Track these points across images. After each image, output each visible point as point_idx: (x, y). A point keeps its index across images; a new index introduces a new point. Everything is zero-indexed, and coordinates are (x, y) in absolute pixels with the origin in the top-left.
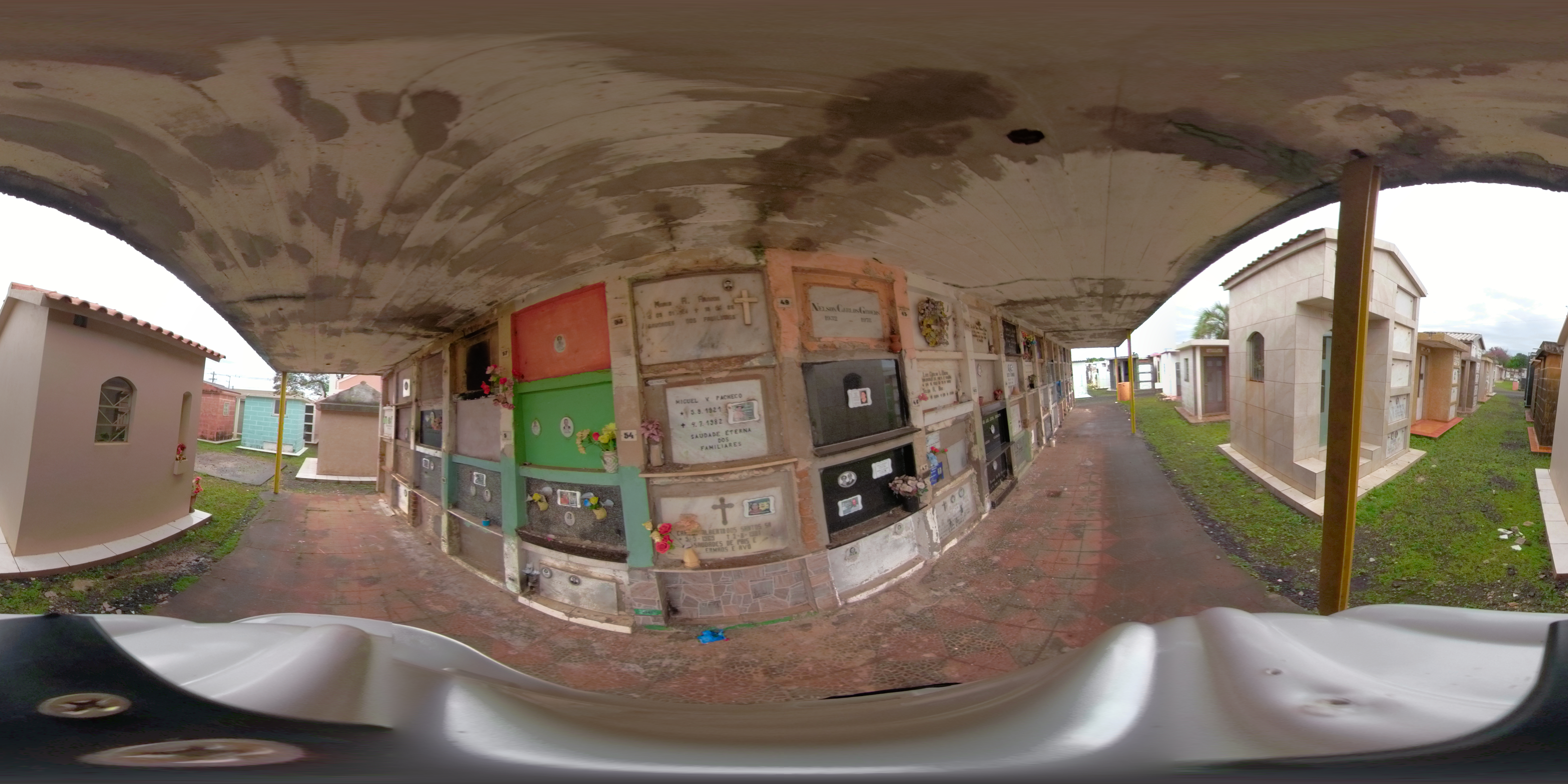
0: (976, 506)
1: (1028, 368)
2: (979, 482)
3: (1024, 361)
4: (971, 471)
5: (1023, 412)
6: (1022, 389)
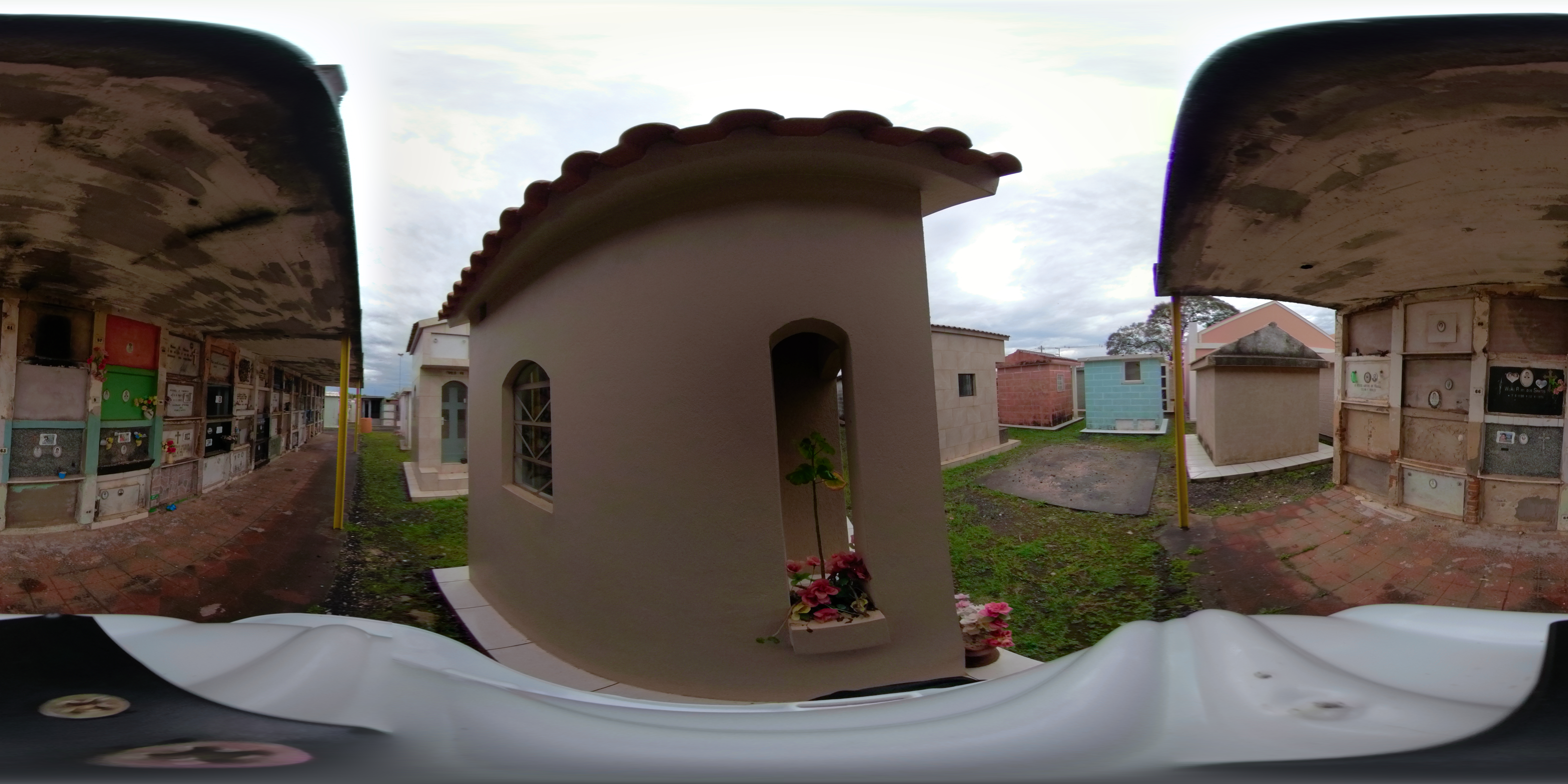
0: (247, 465)
1: (286, 398)
2: (251, 452)
3: (284, 393)
4: (249, 446)
5: (280, 424)
6: (280, 410)
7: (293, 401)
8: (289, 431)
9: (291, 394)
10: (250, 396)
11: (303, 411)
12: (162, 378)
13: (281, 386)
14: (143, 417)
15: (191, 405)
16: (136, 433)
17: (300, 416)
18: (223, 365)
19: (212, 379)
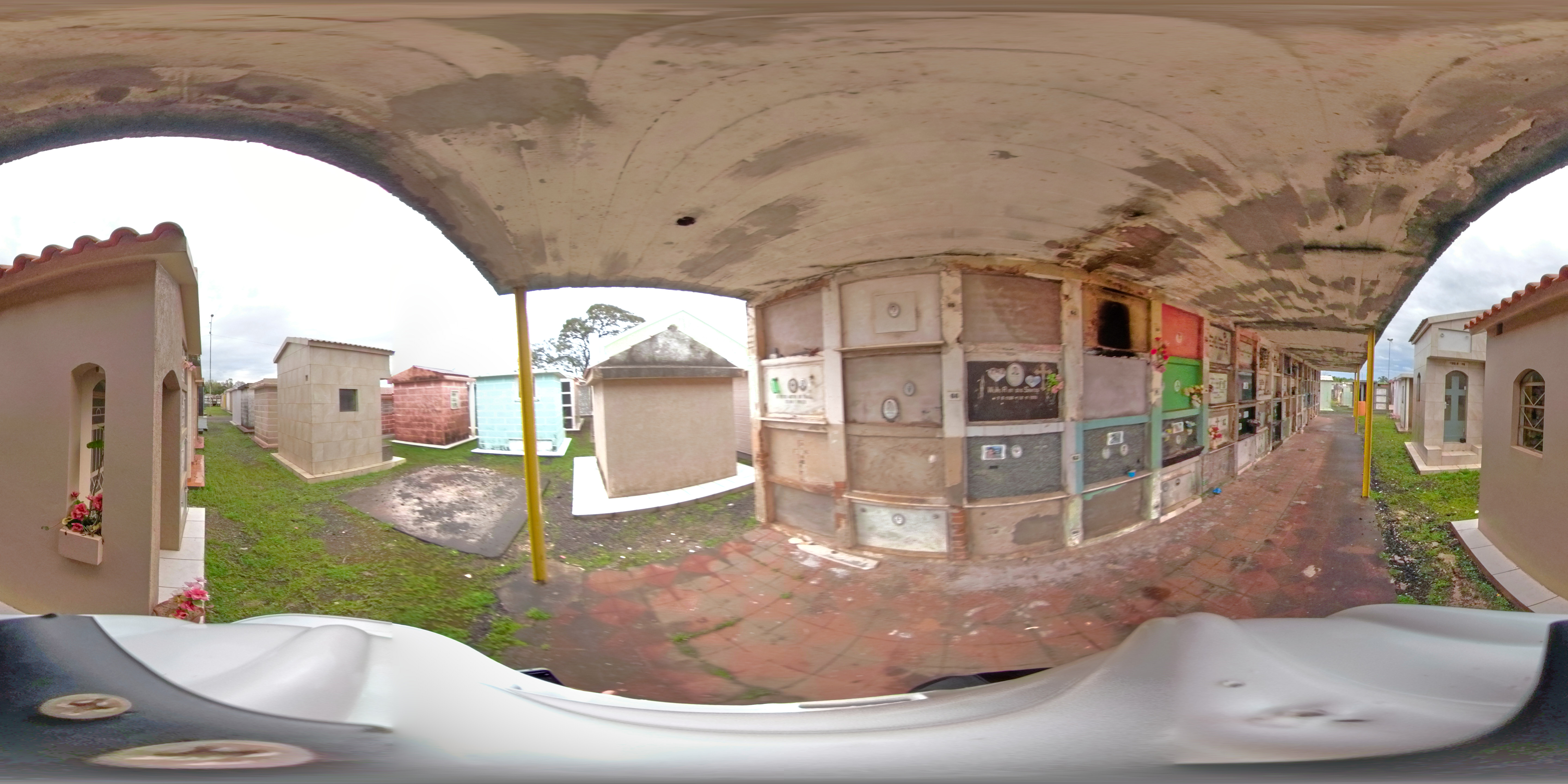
0: (1266, 447)
1: (1292, 383)
2: (1269, 434)
3: (1291, 378)
4: (1266, 428)
5: (1288, 408)
6: (1289, 394)
7: (1297, 386)
8: (1294, 413)
9: (1296, 379)
10: (1267, 382)
11: (1304, 395)
12: (1206, 367)
13: (1289, 372)
14: (1191, 406)
15: (1226, 392)
16: (1187, 422)
17: (1303, 398)
18: (1248, 353)
19: (1241, 367)
